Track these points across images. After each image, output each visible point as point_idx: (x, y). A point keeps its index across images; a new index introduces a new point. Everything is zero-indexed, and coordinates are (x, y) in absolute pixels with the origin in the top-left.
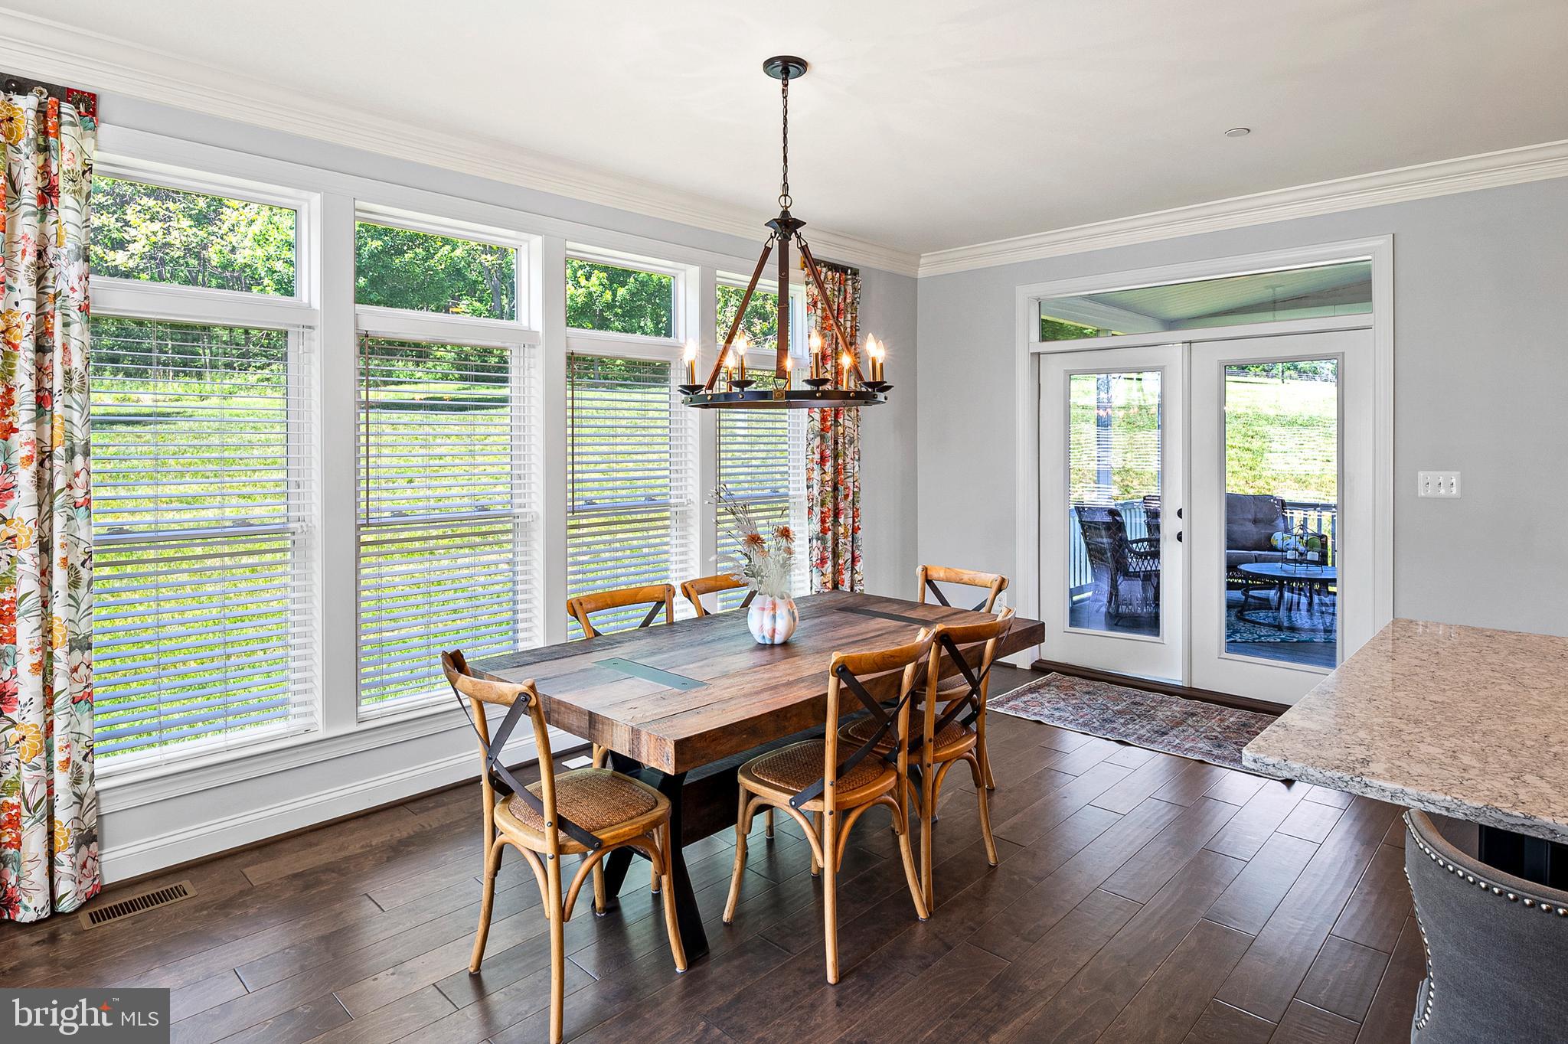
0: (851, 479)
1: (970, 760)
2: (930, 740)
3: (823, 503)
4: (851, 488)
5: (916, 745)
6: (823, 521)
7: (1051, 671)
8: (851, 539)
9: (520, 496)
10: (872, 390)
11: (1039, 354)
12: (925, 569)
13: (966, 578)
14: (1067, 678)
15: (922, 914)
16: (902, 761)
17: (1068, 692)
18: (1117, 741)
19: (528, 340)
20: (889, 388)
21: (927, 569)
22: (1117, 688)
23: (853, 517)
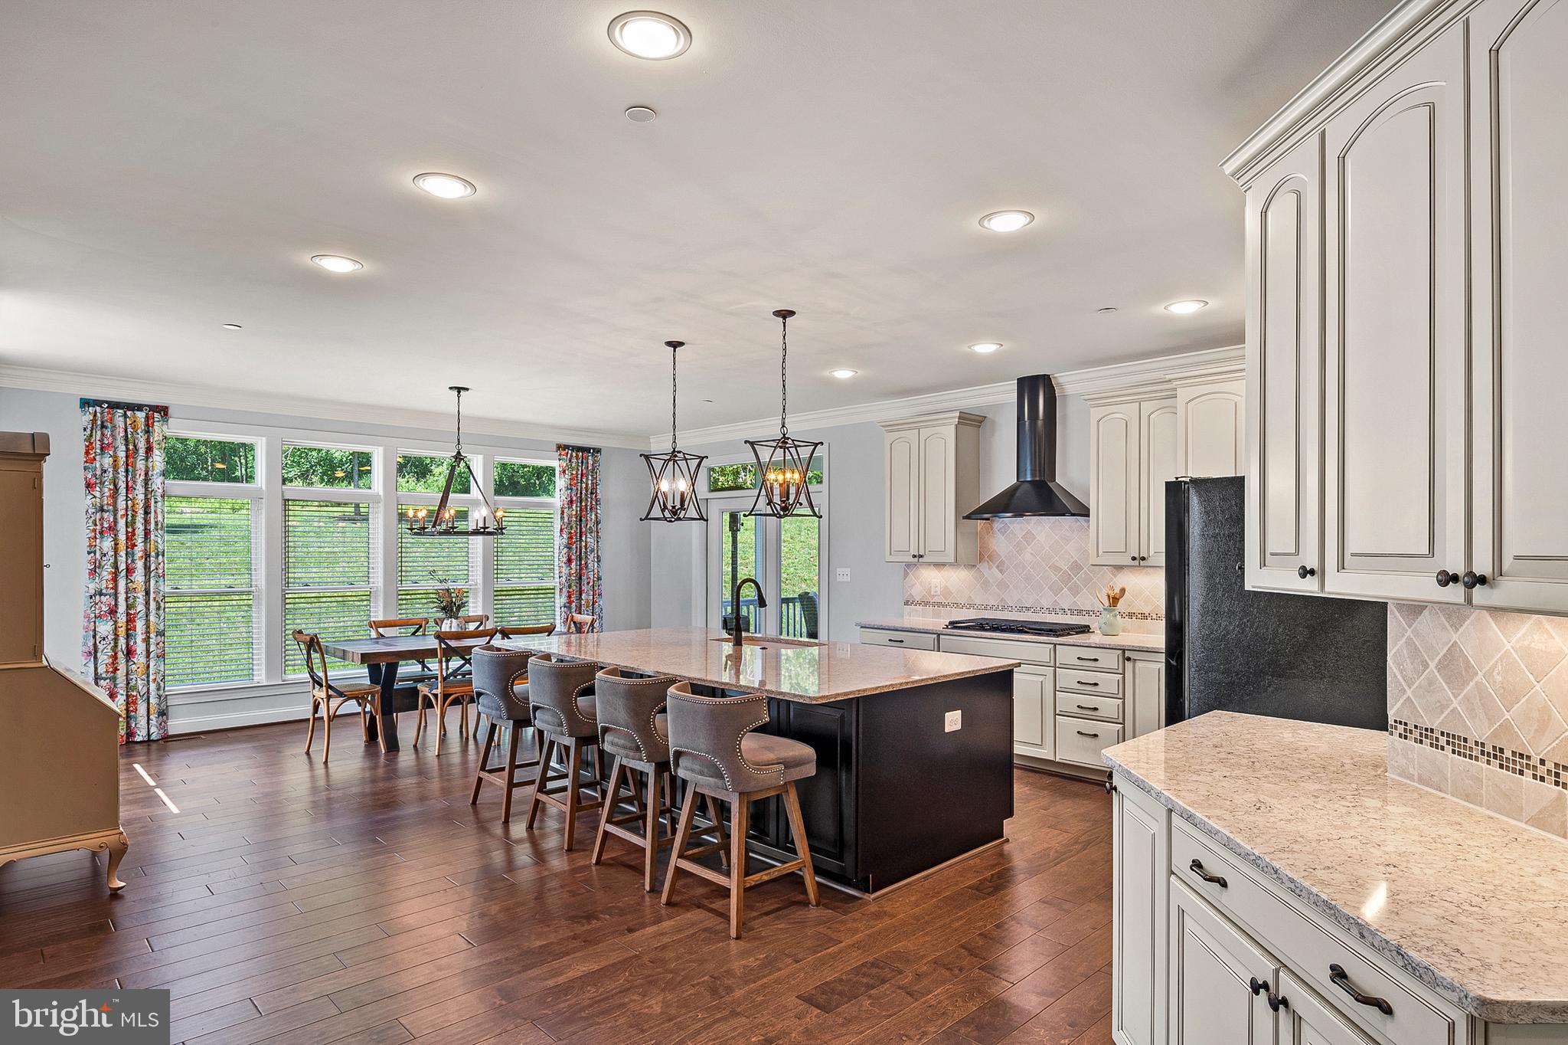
0: (592, 573)
3: (570, 587)
4: (592, 578)
6: (569, 597)
8: (591, 608)
9: (373, 577)
11: (707, 499)
19: (376, 499)
23: (593, 595)
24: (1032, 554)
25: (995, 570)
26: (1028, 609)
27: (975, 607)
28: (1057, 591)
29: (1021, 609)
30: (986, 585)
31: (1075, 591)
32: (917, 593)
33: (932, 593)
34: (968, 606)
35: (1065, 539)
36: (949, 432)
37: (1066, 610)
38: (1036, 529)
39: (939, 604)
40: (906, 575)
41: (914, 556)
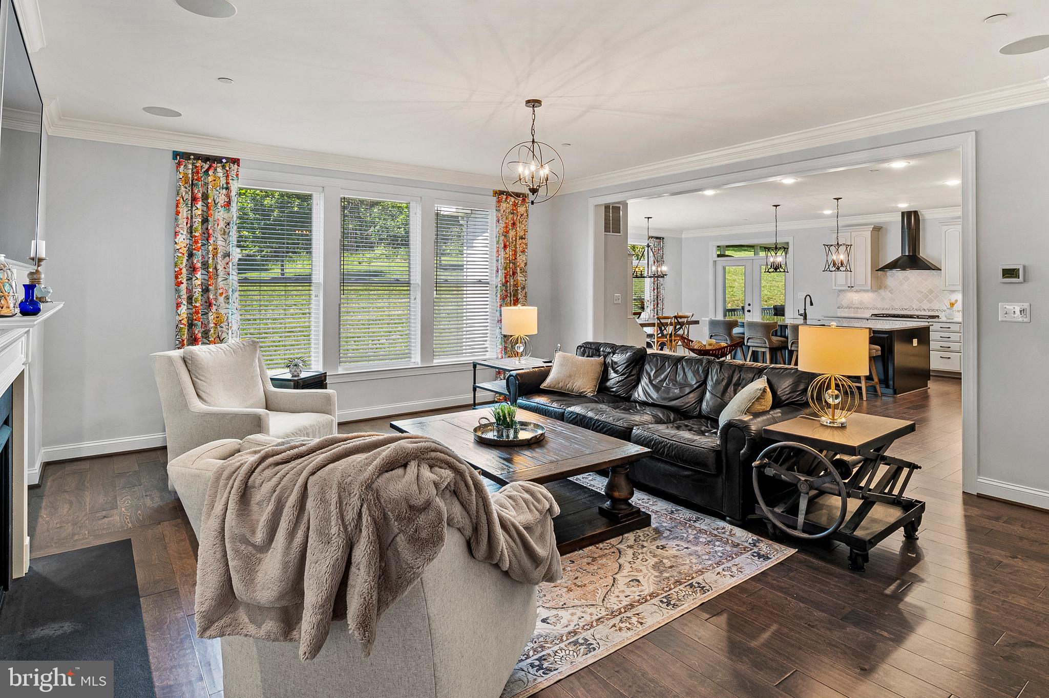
24: (907, 286)
25: (887, 292)
27: (877, 309)
28: (921, 301)
30: (883, 299)
31: (930, 301)
32: (845, 303)
33: (853, 303)
36: (868, 234)
39: (858, 308)
40: (838, 295)
41: (849, 287)
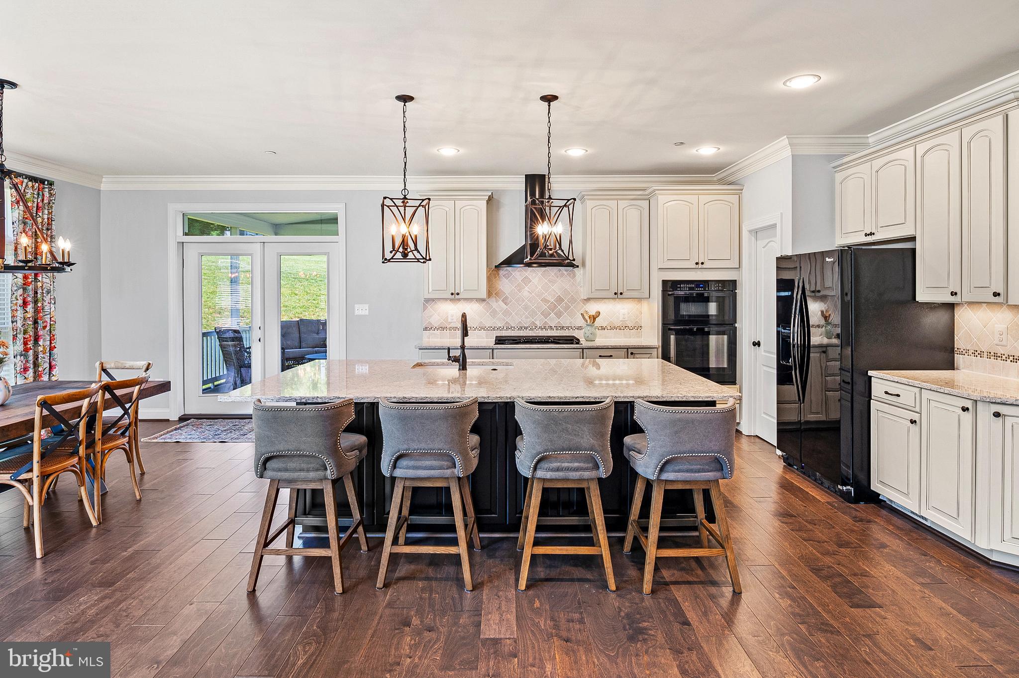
0: (48, 316)
1: (124, 449)
2: (99, 439)
3: (25, 332)
4: (49, 322)
5: (91, 444)
6: (25, 344)
7: (191, 419)
8: (48, 355)
10: (62, 266)
11: (183, 243)
12: (102, 364)
13: (127, 366)
14: (200, 420)
15: (94, 523)
16: (82, 450)
17: (198, 426)
18: (219, 442)
20: (73, 264)
21: (102, 363)
22: (226, 420)
23: (50, 340)
24: (529, 292)
25: (501, 303)
26: (526, 328)
27: (485, 329)
28: (546, 316)
29: (521, 328)
30: (494, 313)
31: (559, 315)
32: (435, 320)
33: (449, 321)
34: (480, 329)
35: (552, 282)
36: (483, 205)
37: (553, 327)
38: (532, 275)
40: (425, 308)
41: (452, 294)
